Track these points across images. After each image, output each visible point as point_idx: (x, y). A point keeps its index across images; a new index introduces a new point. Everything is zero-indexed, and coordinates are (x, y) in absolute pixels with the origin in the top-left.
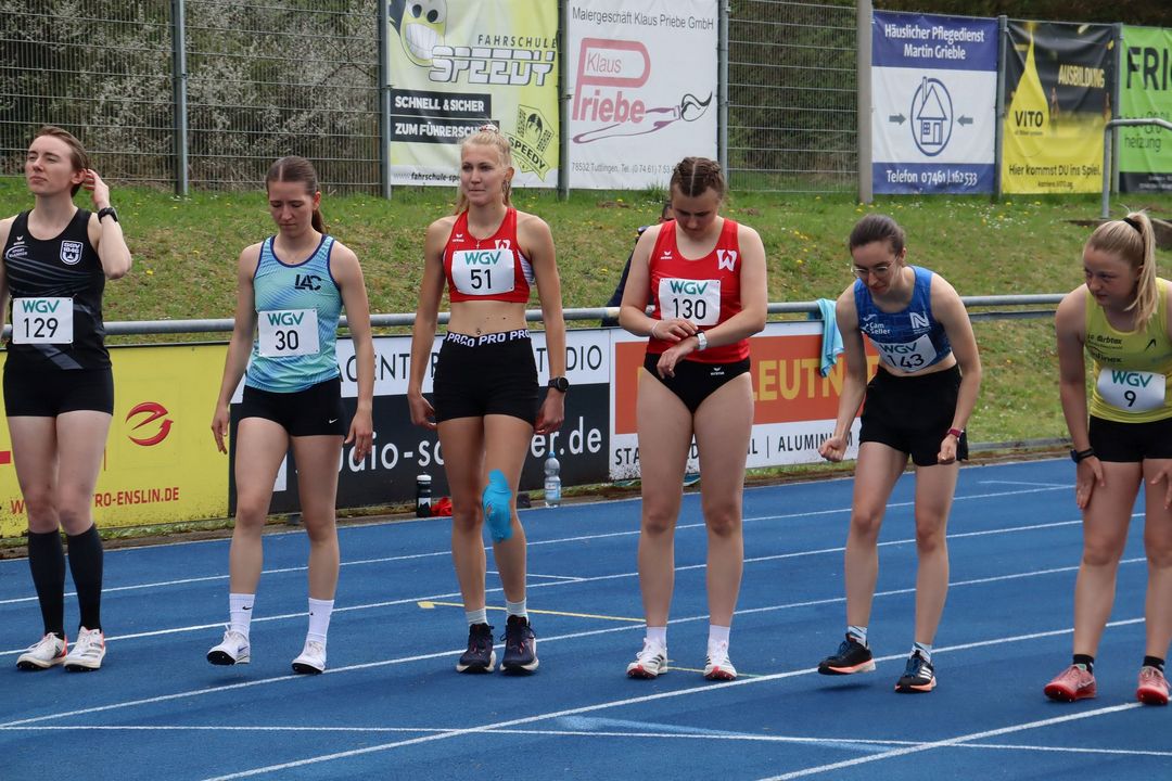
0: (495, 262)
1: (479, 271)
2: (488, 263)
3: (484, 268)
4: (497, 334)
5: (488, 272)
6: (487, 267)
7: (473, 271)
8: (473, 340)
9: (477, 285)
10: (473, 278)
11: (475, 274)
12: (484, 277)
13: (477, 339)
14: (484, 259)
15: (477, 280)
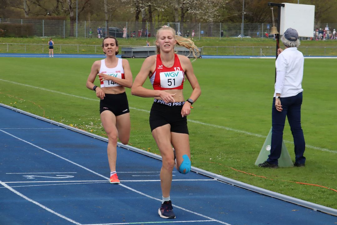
0: (177, 76)
1: (171, 79)
2: (174, 76)
3: (173, 78)
4: (179, 103)
5: (174, 79)
6: (174, 78)
7: (168, 80)
8: (171, 104)
9: (170, 84)
10: (169, 82)
11: (169, 81)
12: (173, 81)
13: (172, 104)
14: (172, 75)
15: (170, 83)
